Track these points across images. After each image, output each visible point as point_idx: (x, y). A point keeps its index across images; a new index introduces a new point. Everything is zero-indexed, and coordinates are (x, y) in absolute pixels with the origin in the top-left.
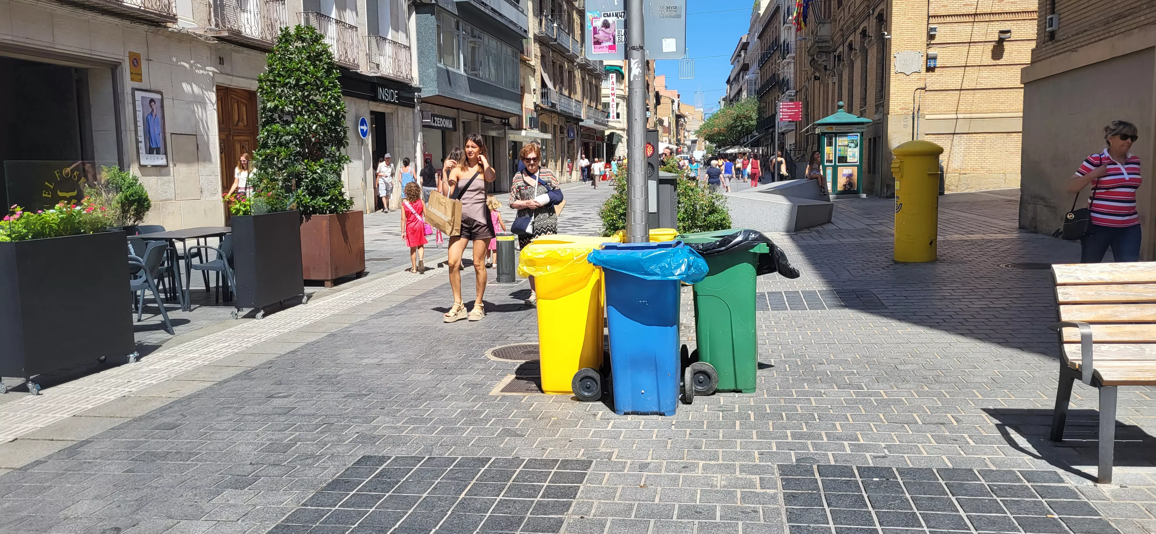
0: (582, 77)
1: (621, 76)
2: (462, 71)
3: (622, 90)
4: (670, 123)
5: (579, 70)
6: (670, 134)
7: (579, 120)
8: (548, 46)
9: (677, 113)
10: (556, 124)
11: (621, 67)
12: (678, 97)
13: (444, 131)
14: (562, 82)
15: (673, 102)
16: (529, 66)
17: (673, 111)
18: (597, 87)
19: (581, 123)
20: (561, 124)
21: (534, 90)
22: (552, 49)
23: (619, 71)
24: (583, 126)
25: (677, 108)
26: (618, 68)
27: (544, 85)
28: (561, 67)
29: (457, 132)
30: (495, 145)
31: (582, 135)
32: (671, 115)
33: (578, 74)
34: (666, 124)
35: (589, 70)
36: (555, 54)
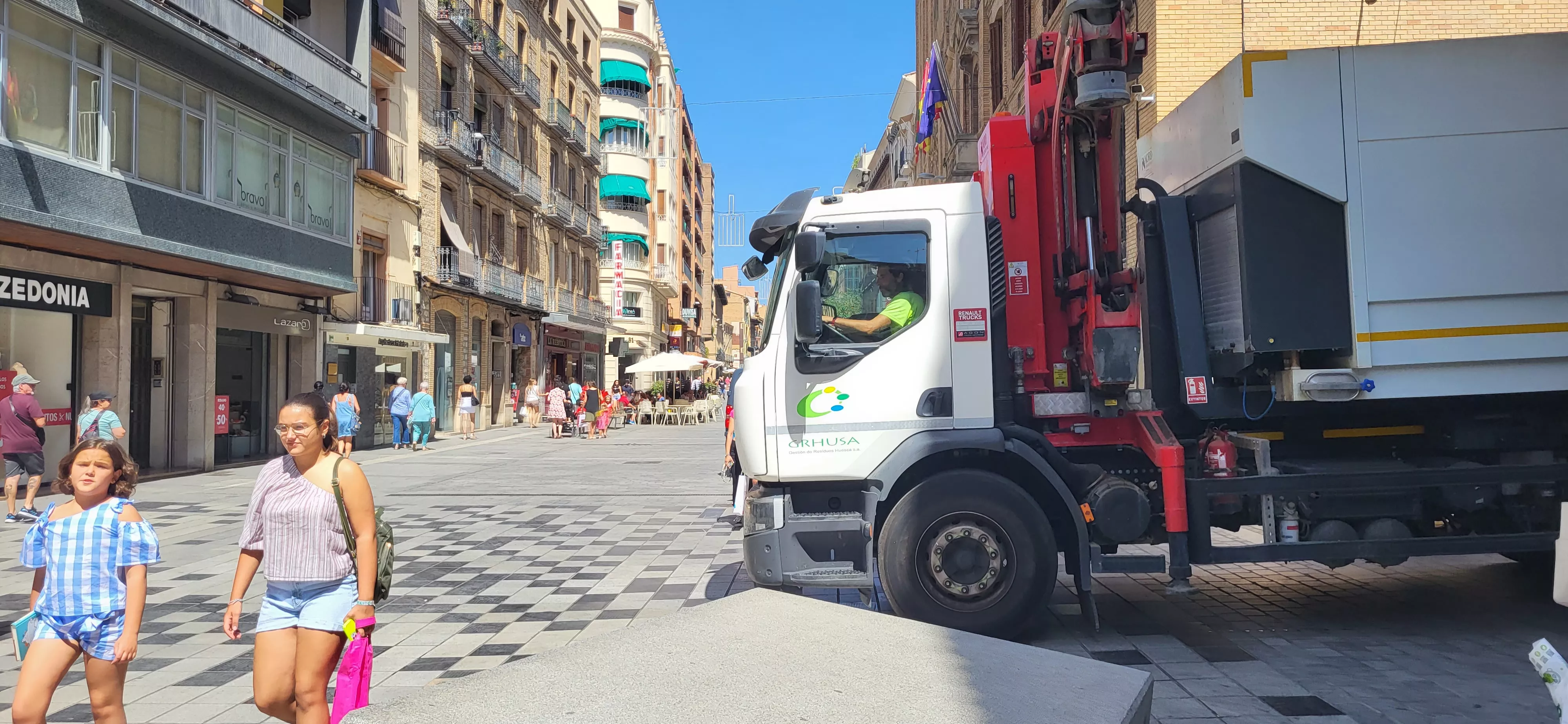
0: (551, 239)
1: (643, 251)
2: (103, 165)
3: (646, 272)
4: (741, 331)
5: (546, 228)
6: (742, 346)
7: (537, 313)
8: (460, 172)
9: (753, 316)
10: (483, 317)
11: (644, 237)
12: (756, 296)
13: (77, 314)
14: (500, 244)
15: (746, 301)
16: (404, 200)
17: (746, 314)
18: (587, 261)
19: (544, 320)
20: (493, 318)
21: (417, 249)
22: (473, 180)
23: (640, 242)
24: (551, 325)
25: (753, 310)
26: (639, 238)
27: (445, 241)
28: (499, 217)
29: (112, 320)
30: (292, 355)
31: (547, 338)
32: (743, 321)
33: (542, 234)
34: (736, 331)
35: (568, 230)
36: (483, 192)
